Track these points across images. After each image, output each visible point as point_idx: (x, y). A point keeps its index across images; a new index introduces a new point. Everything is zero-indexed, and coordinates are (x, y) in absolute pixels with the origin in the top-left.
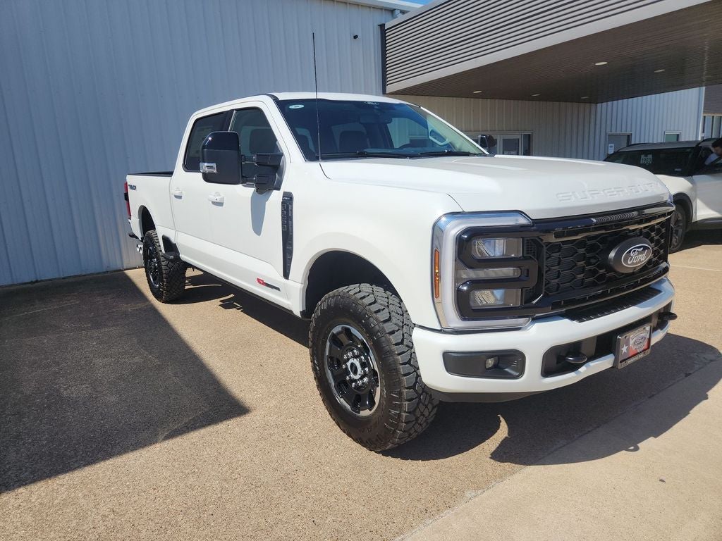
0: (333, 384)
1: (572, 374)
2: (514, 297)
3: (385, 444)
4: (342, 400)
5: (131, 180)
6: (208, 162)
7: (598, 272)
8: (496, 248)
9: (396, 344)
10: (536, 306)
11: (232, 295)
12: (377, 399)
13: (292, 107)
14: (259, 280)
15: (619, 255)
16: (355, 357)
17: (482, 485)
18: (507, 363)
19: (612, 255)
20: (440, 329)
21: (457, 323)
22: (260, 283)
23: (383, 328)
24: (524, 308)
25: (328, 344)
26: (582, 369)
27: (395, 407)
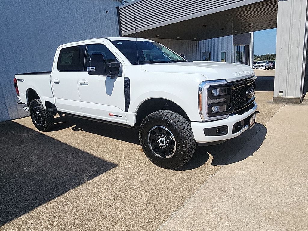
0: (152, 149)
1: (239, 132)
2: (224, 108)
3: (179, 166)
4: (157, 154)
5: (17, 77)
6: (91, 67)
7: (238, 101)
8: (217, 92)
9: (183, 129)
10: (229, 111)
11: (75, 126)
12: (174, 151)
13: (118, 43)
14: (110, 114)
15: (249, 93)
16: (162, 137)
17: (213, 173)
18: (222, 130)
19: (247, 93)
20: (202, 121)
21: (208, 118)
22: (111, 115)
23: (177, 124)
24: (227, 111)
25: (149, 134)
26: (242, 130)
27: (183, 152)
